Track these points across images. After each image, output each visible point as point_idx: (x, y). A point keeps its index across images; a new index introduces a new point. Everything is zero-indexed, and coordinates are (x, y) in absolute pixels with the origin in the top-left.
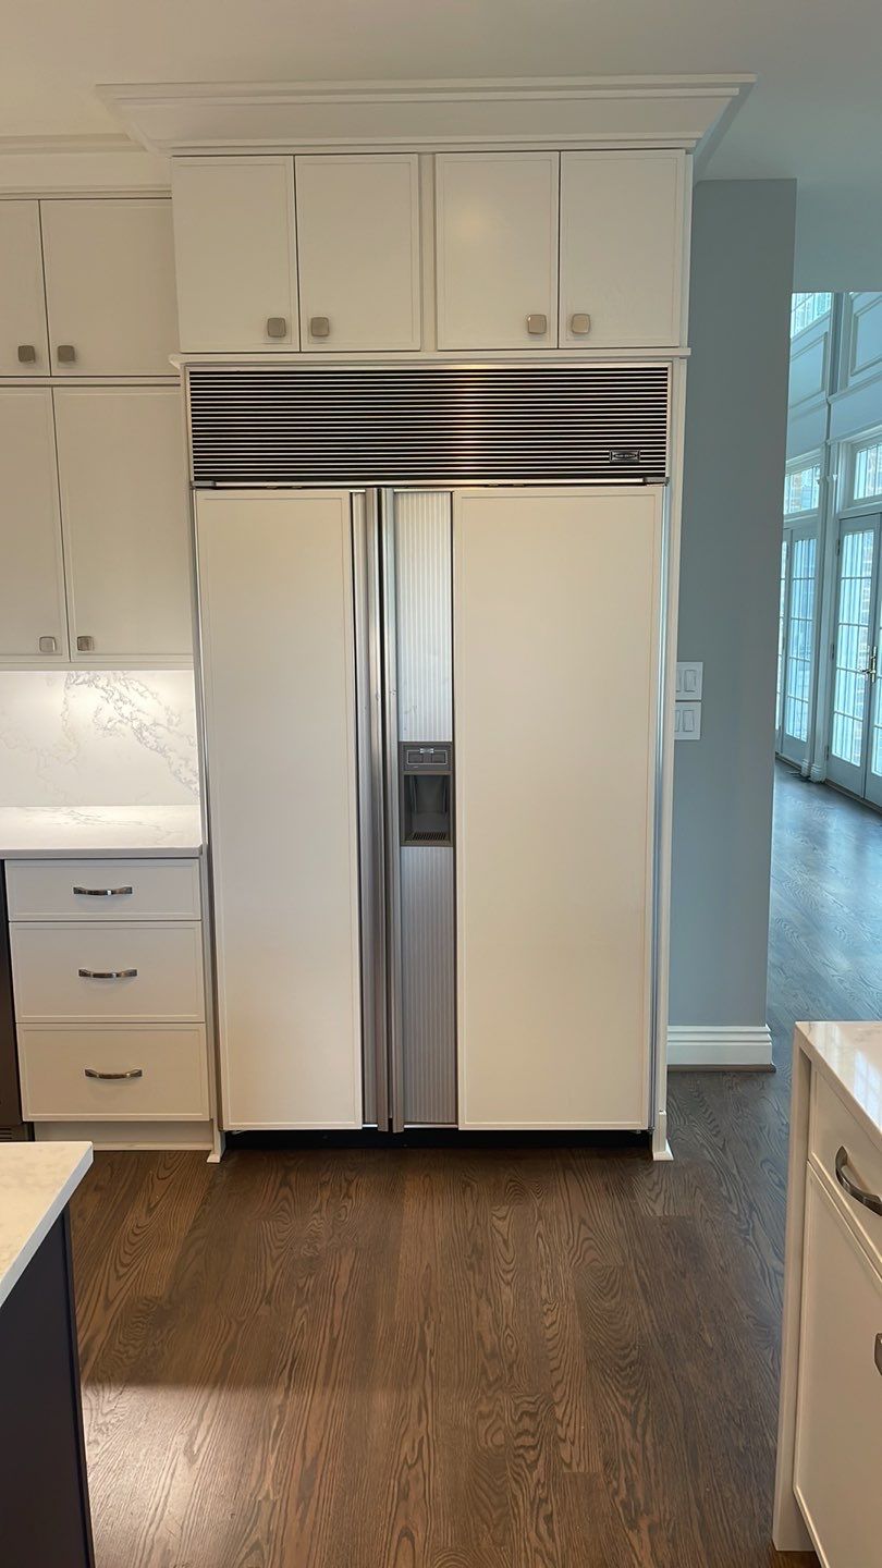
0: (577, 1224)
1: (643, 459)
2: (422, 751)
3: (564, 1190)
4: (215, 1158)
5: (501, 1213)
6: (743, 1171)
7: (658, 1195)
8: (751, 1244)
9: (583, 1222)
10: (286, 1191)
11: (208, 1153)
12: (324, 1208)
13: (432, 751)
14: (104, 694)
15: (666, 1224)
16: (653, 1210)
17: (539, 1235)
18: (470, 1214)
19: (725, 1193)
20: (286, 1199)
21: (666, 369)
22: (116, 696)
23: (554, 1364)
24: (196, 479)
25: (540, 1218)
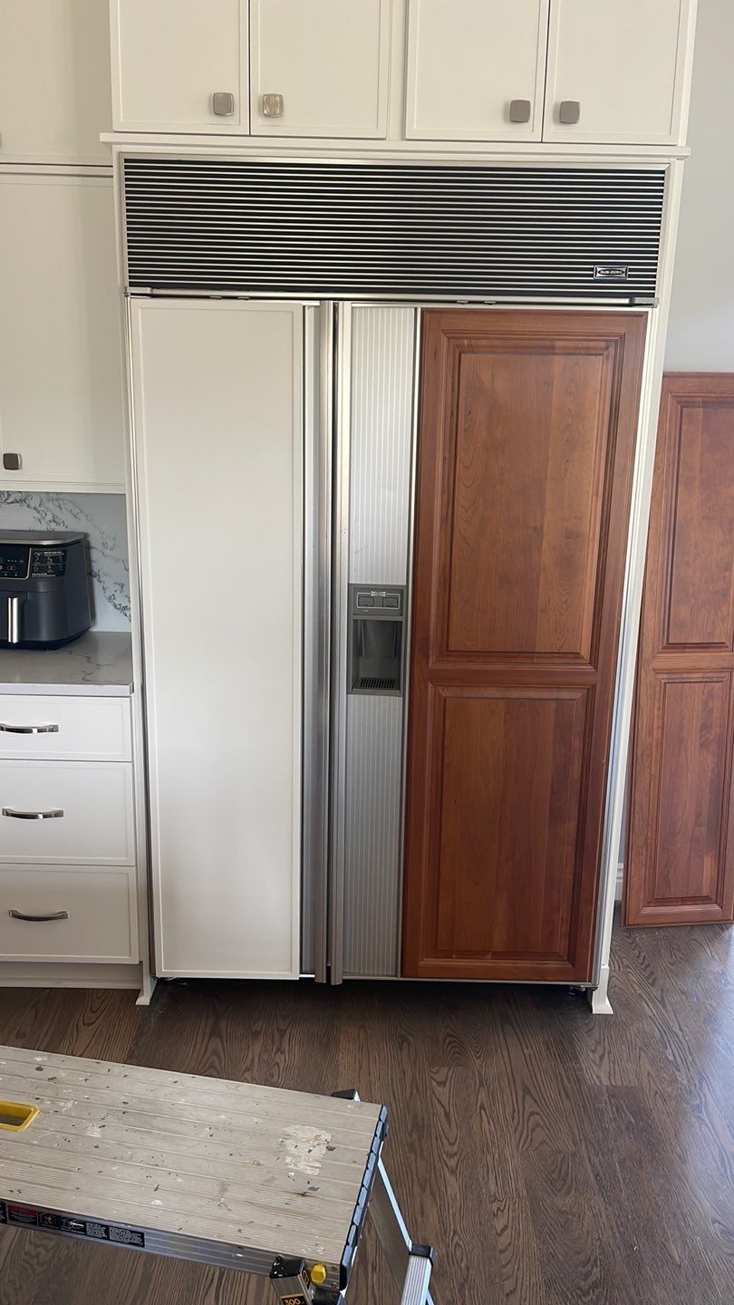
0: (520, 1093)
1: (630, 276)
2: (373, 594)
3: (503, 1046)
4: (144, 1000)
5: (440, 1077)
6: (685, 1029)
7: (602, 1057)
8: (707, 1125)
9: (527, 1091)
10: (216, 1043)
11: (137, 993)
12: (256, 1066)
13: (384, 594)
14: (38, 516)
15: (614, 1096)
16: (598, 1077)
17: (482, 1107)
18: (409, 1074)
19: (671, 1058)
20: (215, 1052)
21: (663, 172)
22: (49, 517)
23: (509, 1285)
24: (131, 285)
25: (481, 1085)
